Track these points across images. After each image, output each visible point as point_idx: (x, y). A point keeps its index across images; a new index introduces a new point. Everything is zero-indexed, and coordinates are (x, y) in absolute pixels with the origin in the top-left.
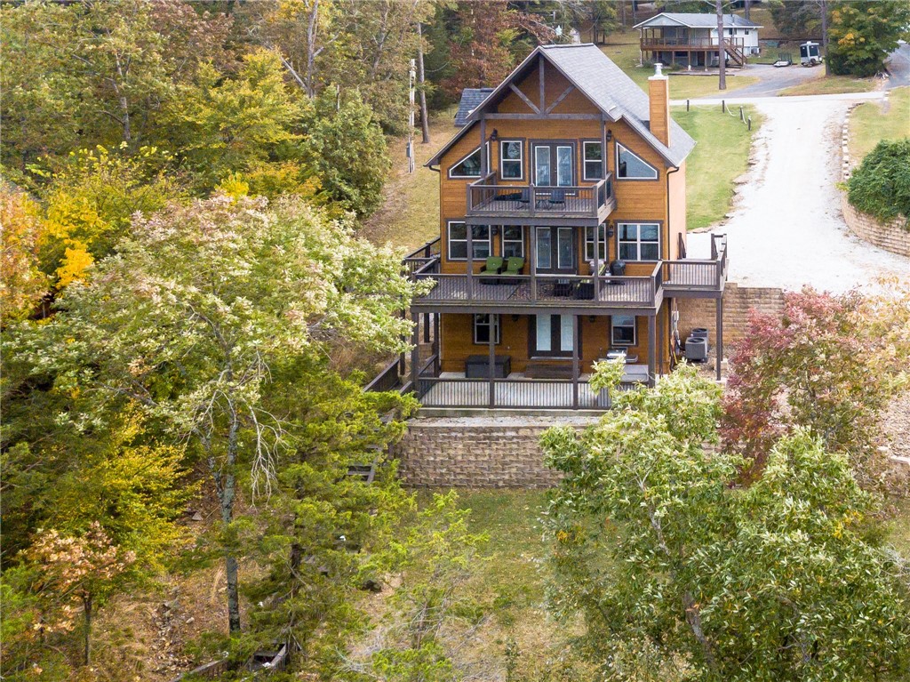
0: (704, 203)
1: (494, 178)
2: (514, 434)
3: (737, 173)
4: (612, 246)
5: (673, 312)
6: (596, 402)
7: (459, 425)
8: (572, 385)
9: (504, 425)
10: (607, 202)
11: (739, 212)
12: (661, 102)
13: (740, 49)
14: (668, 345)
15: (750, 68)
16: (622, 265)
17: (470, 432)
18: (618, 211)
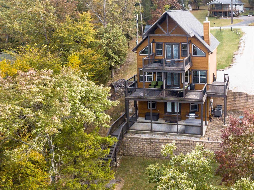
0: (224, 60)
1: (154, 55)
2: (158, 141)
3: (235, 51)
4: (191, 78)
5: (211, 100)
6: (184, 131)
7: (141, 137)
8: (176, 125)
9: (155, 138)
10: (189, 64)
11: (234, 64)
12: (207, 30)
13: (238, 11)
14: (208, 112)
15: (241, 17)
16: (194, 85)
17: (144, 139)
18: (193, 66)
